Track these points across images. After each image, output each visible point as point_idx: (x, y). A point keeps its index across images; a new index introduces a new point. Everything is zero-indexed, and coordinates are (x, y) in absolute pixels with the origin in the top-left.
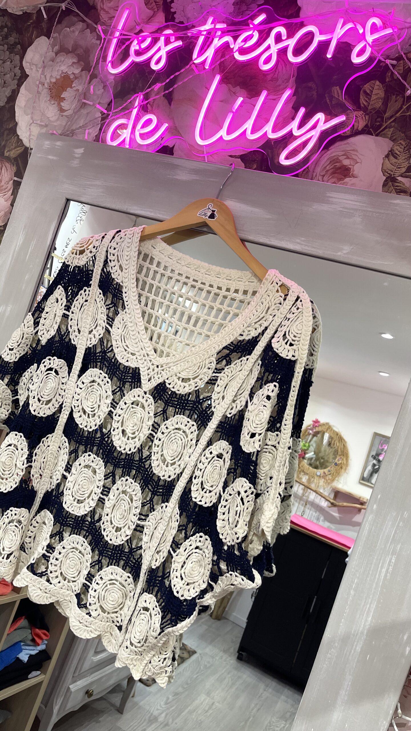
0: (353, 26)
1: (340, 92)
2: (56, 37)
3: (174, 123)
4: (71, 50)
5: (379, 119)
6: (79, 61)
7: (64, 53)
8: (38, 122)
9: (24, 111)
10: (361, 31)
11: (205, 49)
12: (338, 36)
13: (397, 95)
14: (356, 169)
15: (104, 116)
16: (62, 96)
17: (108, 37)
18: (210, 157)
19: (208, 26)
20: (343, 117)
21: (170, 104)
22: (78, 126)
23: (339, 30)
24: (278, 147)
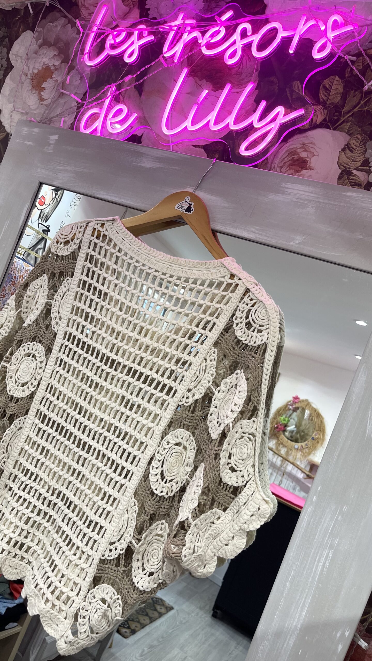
0: (315, 23)
1: (300, 86)
2: (40, 31)
3: (143, 114)
4: (53, 44)
5: (337, 114)
6: (59, 53)
7: (46, 46)
8: (20, 110)
9: (8, 100)
10: (323, 28)
11: (174, 43)
13: (356, 91)
14: (313, 162)
15: (79, 105)
16: (42, 86)
17: (87, 31)
18: (175, 146)
19: (179, 22)
20: (302, 111)
21: (140, 95)
22: (55, 115)
23: (302, 27)
24: (239, 139)
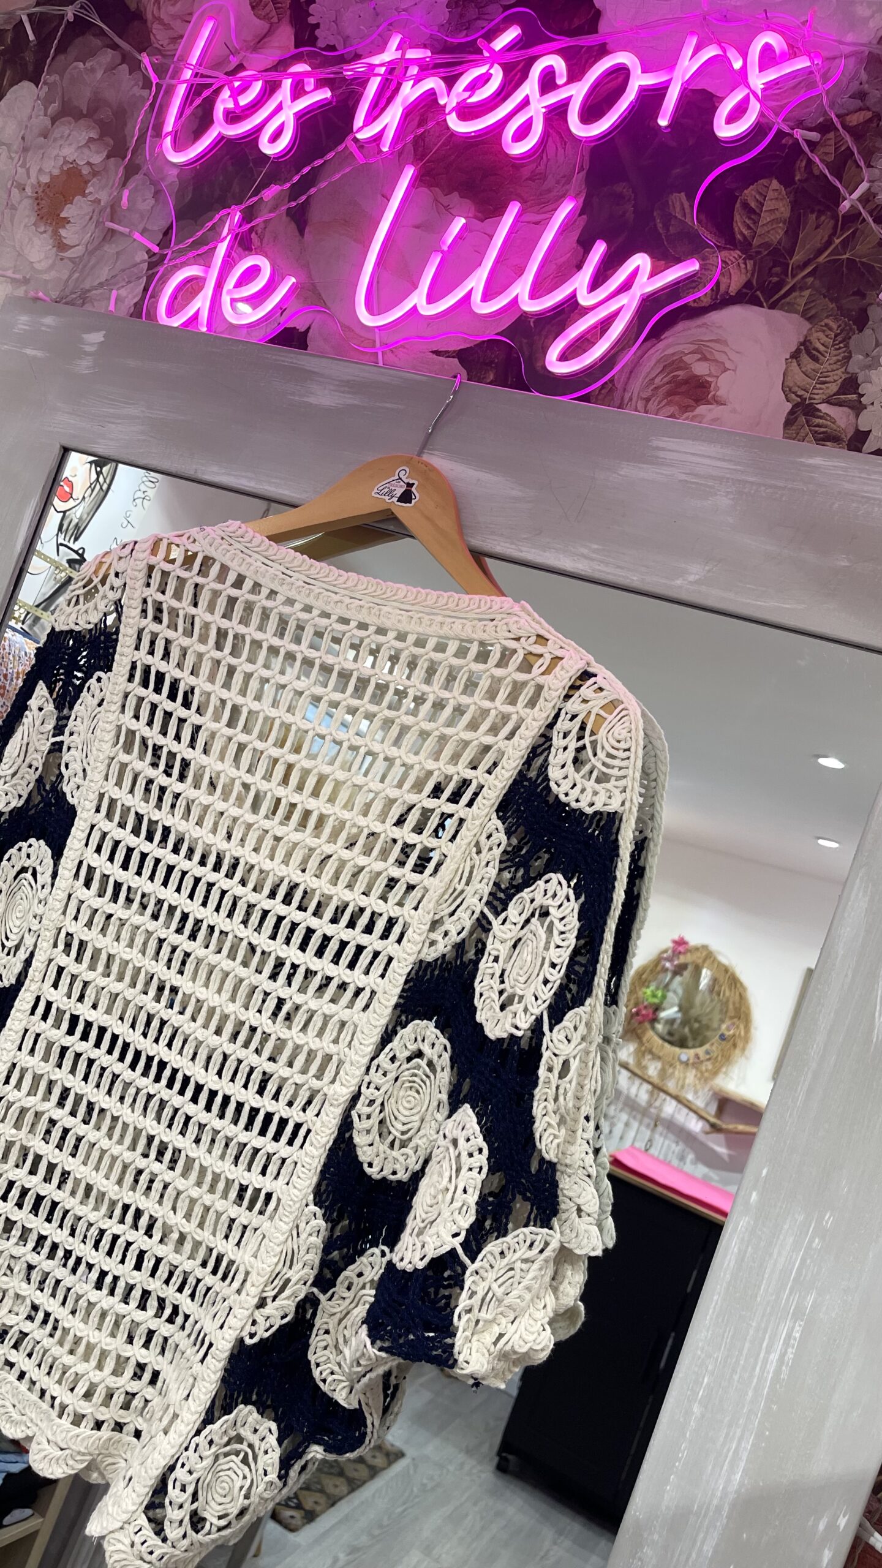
0: (720, 52)
1: (686, 205)
2: (55, 83)
3: (310, 277)
4: (85, 112)
5: (777, 269)
6: (102, 135)
7: (70, 118)
8: (9, 273)
10: (737, 65)
11: (381, 106)
12: (683, 77)
13: (820, 213)
14: (723, 386)
15: (154, 259)
16: (62, 215)
17: (167, 81)
18: (389, 354)
19: (390, 54)
20: (693, 264)
21: (302, 232)
22: (96, 283)
23: (687, 63)
24: (544, 333)
